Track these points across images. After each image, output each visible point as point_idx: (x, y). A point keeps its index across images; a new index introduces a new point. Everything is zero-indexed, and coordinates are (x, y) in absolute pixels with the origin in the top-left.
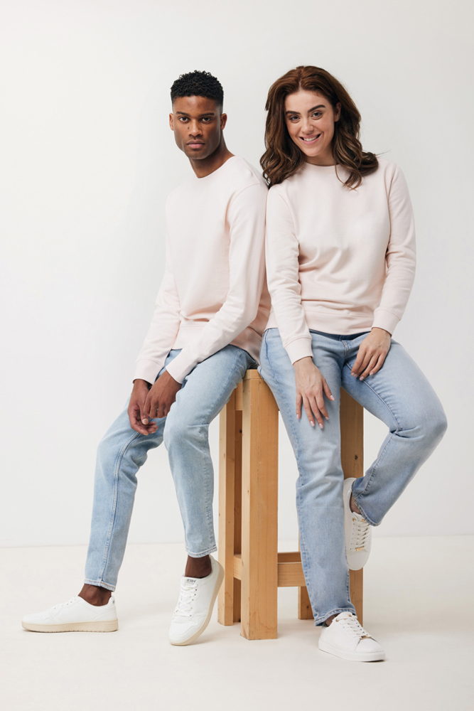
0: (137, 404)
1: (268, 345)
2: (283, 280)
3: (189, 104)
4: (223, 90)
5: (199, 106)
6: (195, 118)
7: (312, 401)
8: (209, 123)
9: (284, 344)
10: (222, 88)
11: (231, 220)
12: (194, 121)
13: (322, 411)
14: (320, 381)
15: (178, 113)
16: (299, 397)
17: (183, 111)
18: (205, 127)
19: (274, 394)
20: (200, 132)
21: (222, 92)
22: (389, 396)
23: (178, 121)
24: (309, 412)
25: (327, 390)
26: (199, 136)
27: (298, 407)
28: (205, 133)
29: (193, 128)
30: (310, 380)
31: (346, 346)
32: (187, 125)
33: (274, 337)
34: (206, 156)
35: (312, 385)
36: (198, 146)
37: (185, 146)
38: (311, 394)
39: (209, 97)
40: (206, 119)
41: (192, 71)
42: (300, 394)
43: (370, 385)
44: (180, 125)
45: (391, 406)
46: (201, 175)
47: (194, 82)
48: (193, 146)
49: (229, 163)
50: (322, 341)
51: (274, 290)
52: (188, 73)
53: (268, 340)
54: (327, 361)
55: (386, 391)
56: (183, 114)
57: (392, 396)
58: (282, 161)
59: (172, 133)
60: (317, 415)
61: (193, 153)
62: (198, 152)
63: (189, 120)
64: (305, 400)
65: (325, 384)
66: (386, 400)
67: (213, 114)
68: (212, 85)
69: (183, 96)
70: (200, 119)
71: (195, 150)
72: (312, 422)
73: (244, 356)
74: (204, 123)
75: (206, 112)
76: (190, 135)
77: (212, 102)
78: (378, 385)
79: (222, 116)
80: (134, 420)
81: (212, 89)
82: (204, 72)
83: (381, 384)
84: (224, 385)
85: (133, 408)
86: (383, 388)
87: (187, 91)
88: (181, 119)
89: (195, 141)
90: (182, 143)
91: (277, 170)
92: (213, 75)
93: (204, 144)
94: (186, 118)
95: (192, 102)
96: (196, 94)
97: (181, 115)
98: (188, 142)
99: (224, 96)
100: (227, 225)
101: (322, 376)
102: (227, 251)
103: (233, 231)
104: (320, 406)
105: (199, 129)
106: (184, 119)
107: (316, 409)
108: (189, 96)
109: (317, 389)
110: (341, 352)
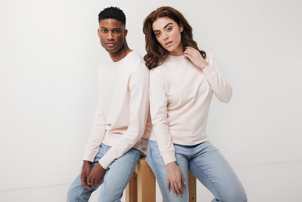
0: (85, 174)
1: (152, 150)
2: (160, 119)
3: (107, 23)
4: (126, 17)
5: (113, 24)
6: (110, 30)
7: (175, 185)
8: (118, 33)
9: (161, 153)
10: (125, 16)
11: (131, 88)
12: (110, 32)
13: (181, 190)
14: (180, 175)
15: (102, 28)
16: (168, 182)
17: (104, 27)
18: (116, 35)
19: (155, 175)
20: (113, 38)
21: (125, 18)
22: (216, 183)
23: (102, 32)
24: (174, 190)
25: (183, 179)
26: (112, 40)
27: (168, 187)
28: (115, 38)
29: (109, 36)
30: (175, 174)
31: (192, 152)
32: (106, 34)
33: (155, 146)
34: (117, 51)
35: (176, 177)
36: (112, 45)
37: (105, 45)
38: (175, 181)
39: (118, 19)
40: (116, 31)
41: (110, 7)
42: (169, 180)
43: (205, 174)
44: (103, 34)
45: (217, 189)
46: (115, 60)
47: (110, 12)
48: (110, 45)
49: (129, 55)
50: (180, 150)
51: (155, 124)
52: (107, 7)
53: (152, 147)
54: (182, 160)
55: (215, 179)
56: (104, 28)
57: (218, 183)
58: (155, 57)
59: (99, 39)
60: (178, 192)
61: (109, 49)
62: (112, 48)
63: (108, 31)
64: (171, 184)
65: (182, 176)
66: (214, 184)
67: (120, 29)
68: (119, 14)
69: (104, 18)
70: (113, 31)
71: (110, 47)
72: (176, 194)
73: (138, 153)
74: (115, 33)
75: (116, 27)
76: (108, 39)
77: (120, 23)
78: (209, 175)
79: (125, 31)
80: (84, 182)
81: (120, 15)
82: (116, 7)
83: (211, 175)
84: (129, 173)
85: (83, 176)
86: (212, 177)
87: (106, 16)
88: (103, 31)
89: (110, 42)
90: (104, 44)
91: (153, 62)
92: (120, 9)
93: (115, 44)
94: (106, 30)
95: (110, 22)
96: (111, 18)
97: (103, 29)
98: (106, 43)
99: (126, 20)
100: (129, 90)
101: (181, 172)
102: (129, 102)
103: (132, 93)
104: (180, 188)
105: (113, 36)
106: (105, 31)
107: (178, 189)
108: (107, 18)
109: (178, 179)
110: (189, 156)
